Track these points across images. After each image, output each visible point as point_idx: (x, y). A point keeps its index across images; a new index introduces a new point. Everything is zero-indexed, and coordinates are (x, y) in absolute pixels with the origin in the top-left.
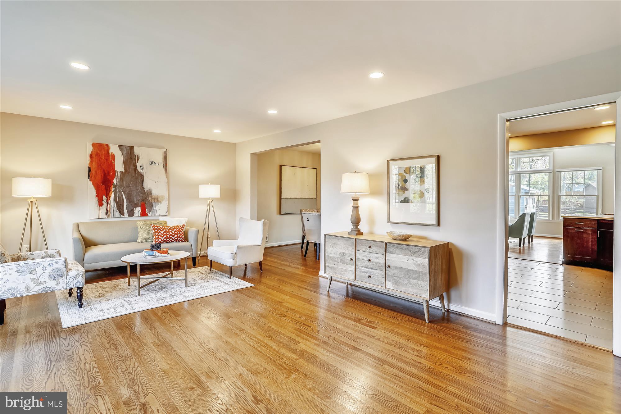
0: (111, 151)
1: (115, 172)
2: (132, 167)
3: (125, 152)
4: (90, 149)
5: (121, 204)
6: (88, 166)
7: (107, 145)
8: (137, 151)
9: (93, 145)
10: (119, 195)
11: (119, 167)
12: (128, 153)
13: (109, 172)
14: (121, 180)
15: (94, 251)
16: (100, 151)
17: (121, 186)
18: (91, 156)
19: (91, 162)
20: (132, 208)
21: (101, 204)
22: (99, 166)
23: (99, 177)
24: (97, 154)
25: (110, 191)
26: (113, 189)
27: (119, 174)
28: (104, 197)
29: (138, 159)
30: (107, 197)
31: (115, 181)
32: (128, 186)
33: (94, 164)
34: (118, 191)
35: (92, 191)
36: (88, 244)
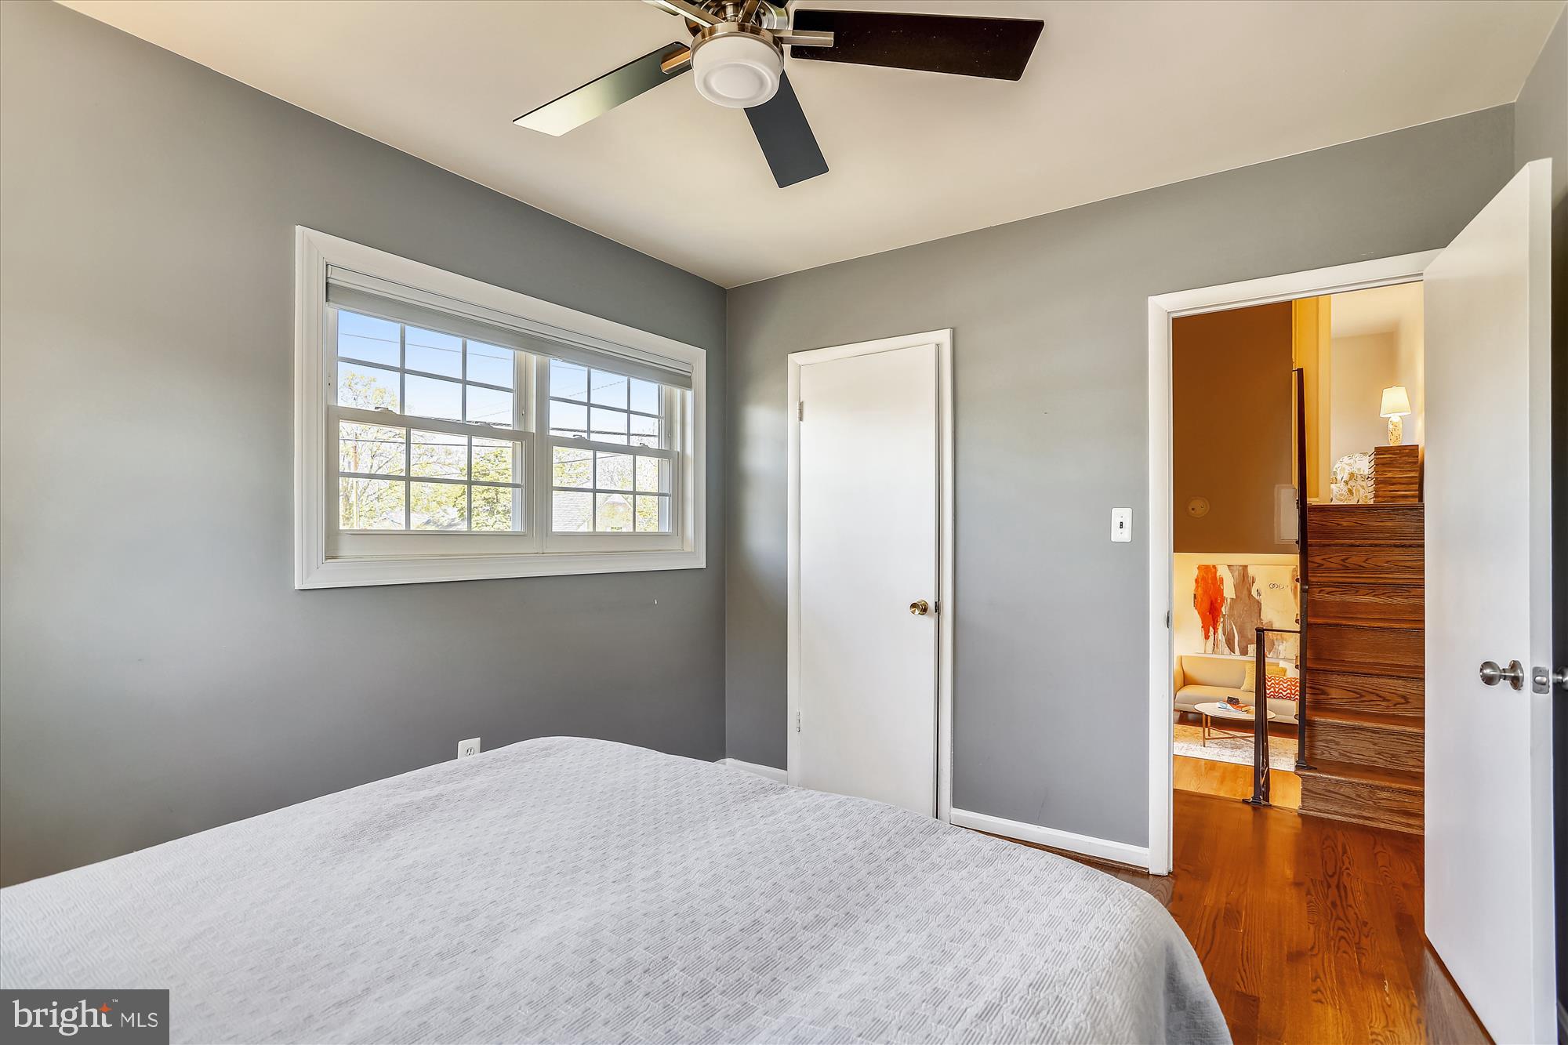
0: (1218, 574)
1: (1223, 599)
2: (1245, 592)
3: (1236, 574)
4: (1195, 573)
5: (1232, 638)
6: (1193, 592)
7: (1214, 567)
8: (1251, 571)
9: (1199, 568)
10: (1228, 628)
11: (1229, 592)
12: (1239, 574)
13: (1216, 599)
14: (1232, 608)
15: (1190, 691)
16: (1207, 574)
17: (1231, 616)
18: (1197, 581)
19: (1197, 587)
20: (1245, 645)
21: (1207, 637)
22: (1205, 592)
23: (1206, 605)
24: (1203, 579)
25: (1217, 622)
26: (1222, 620)
27: (1229, 601)
28: (1211, 629)
29: (1253, 582)
30: (1214, 629)
31: (1223, 609)
32: (1240, 617)
33: (1199, 588)
34: (1227, 622)
35: (1196, 620)
36: (1186, 681)
